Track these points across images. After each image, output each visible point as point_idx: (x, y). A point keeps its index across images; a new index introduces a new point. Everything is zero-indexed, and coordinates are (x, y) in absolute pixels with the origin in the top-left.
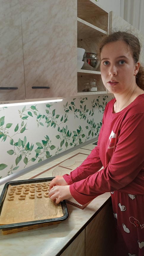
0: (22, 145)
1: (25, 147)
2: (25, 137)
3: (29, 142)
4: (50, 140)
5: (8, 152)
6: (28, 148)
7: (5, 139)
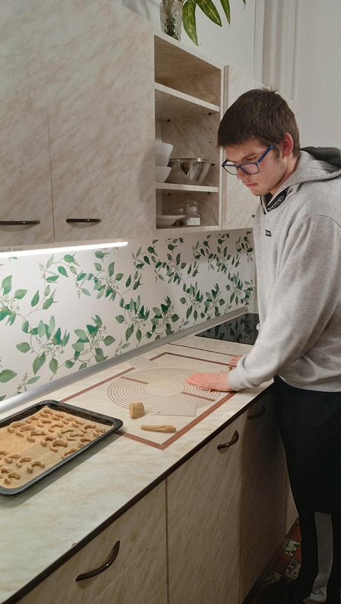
0: (47, 333)
1: (52, 337)
2: (53, 317)
3: (59, 329)
4: (103, 325)
5: (18, 346)
6: (59, 339)
7: (12, 320)
